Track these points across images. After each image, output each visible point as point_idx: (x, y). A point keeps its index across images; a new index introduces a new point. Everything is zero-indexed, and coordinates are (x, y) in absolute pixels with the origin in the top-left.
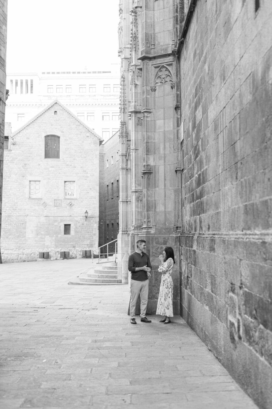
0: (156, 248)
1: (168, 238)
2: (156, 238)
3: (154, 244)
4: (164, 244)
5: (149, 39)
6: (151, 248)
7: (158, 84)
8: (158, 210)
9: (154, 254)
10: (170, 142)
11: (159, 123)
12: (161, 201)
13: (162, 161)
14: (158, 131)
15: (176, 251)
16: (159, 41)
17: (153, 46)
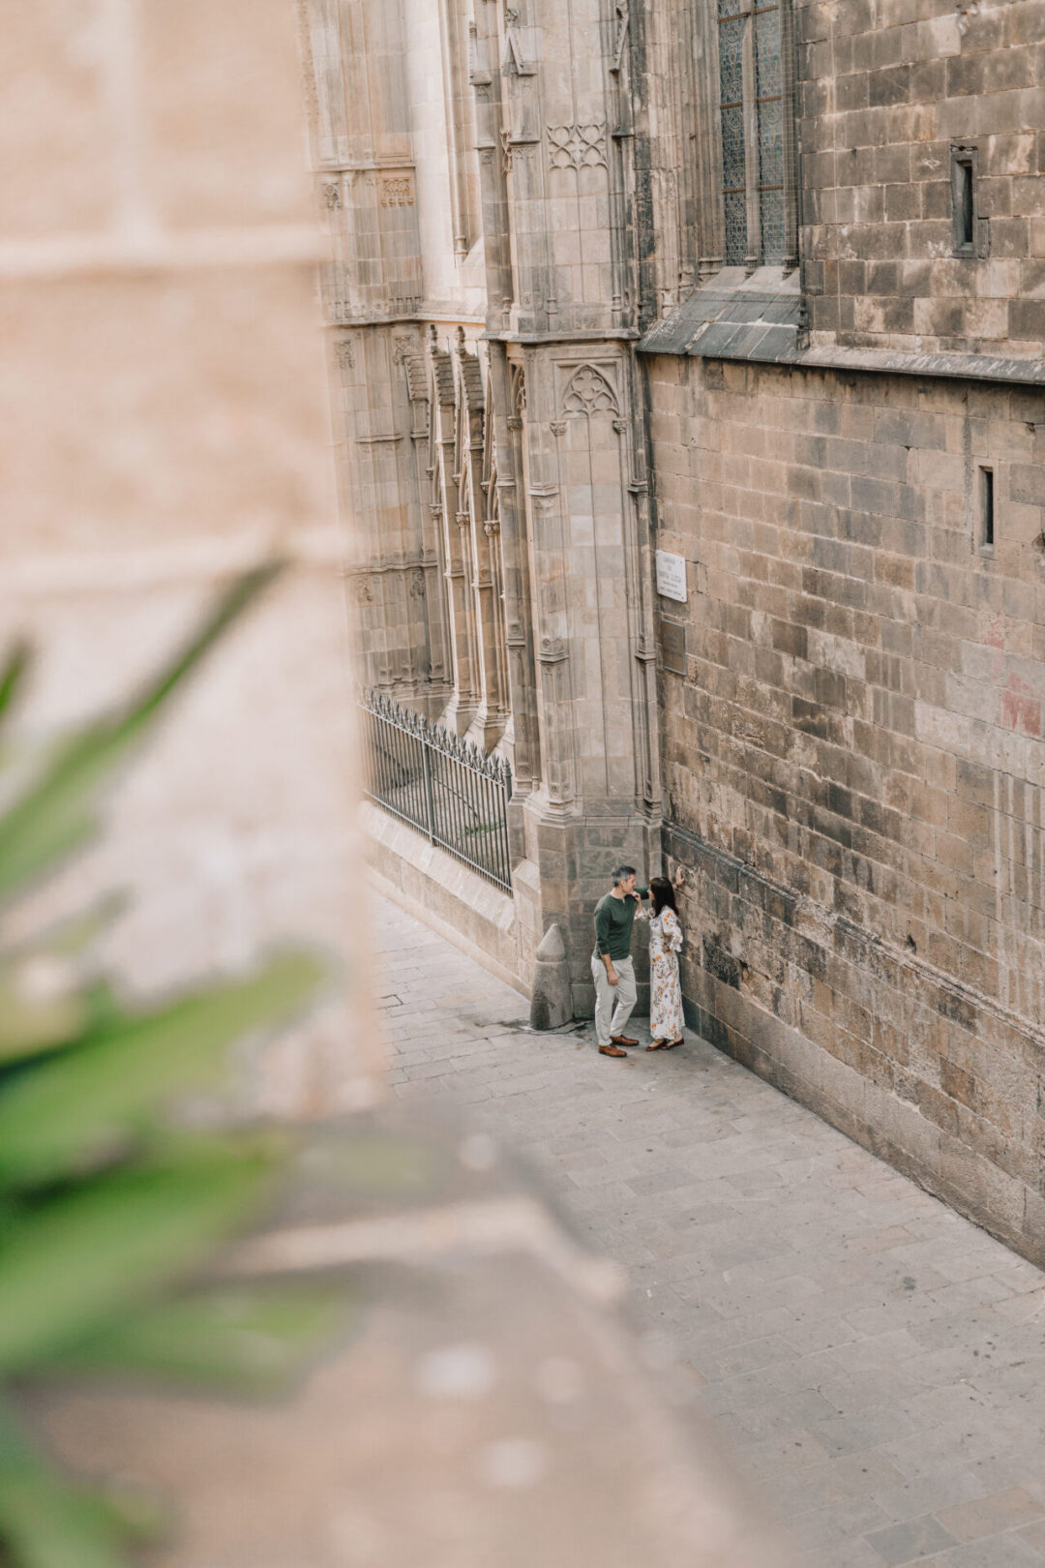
0: (592, 854)
1: (626, 831)
2: (590, 831)
3: (587, 845)
4: (614, 846)
5: (540, 283)
6: (578, 855)
7: (571, 415)
8: (585, 753)
9: (588, 870)
10: (616, 578)
11: (581, 522)
12: (593, 731)
13: (594, 627)
14: (578, 544)
15: (655, 864)
16: (570, 291)
17: (552, 304)
